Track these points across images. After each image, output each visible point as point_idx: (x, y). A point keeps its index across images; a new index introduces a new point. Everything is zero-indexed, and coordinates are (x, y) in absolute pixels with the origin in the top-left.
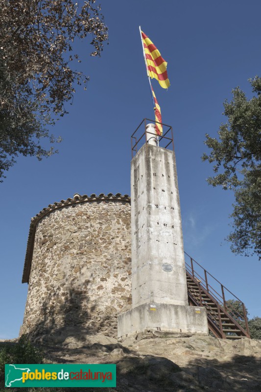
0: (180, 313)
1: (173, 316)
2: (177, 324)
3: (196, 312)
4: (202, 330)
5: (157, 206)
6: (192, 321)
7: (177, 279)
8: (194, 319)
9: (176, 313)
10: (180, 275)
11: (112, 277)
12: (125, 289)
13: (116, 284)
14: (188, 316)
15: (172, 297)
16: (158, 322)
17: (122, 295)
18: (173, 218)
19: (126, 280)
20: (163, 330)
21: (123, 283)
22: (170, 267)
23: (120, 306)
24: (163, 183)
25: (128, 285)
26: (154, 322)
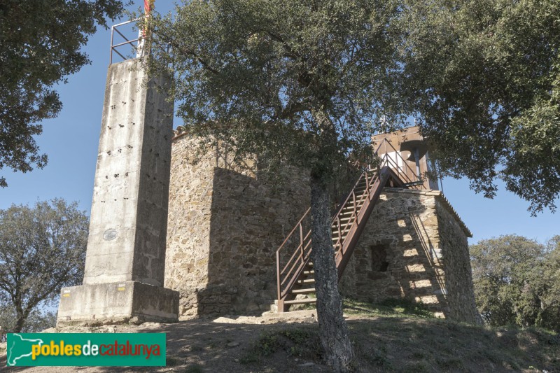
0: (98, 294)
1: (89, 299)
2: (92, 309)
3: (119, 289)
4: (123, 312)
5: (109, 153)
6: (111, 302)
7: (122, 247)
8: (115, 299)
9: (93, 295)
10: (126, 240)
11: (174, 242)
12: (186, 254)
13: (177, 249)
14: (107, 296)
15: (111, 272)
16: (70, 309)
17: (182, 262)
18: (129, 161)
19: (188, 242)
20: (73, 318)
21: (183, 247)
22: (114, 233)
23: (179, 277)
24: (124, 114)
25: (190, 248)
26: (65, 311)
